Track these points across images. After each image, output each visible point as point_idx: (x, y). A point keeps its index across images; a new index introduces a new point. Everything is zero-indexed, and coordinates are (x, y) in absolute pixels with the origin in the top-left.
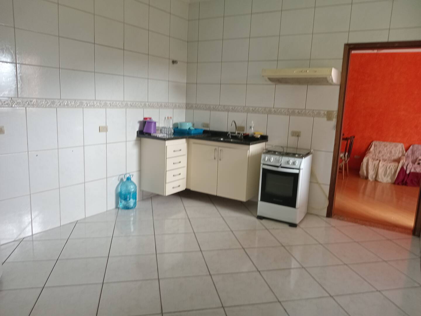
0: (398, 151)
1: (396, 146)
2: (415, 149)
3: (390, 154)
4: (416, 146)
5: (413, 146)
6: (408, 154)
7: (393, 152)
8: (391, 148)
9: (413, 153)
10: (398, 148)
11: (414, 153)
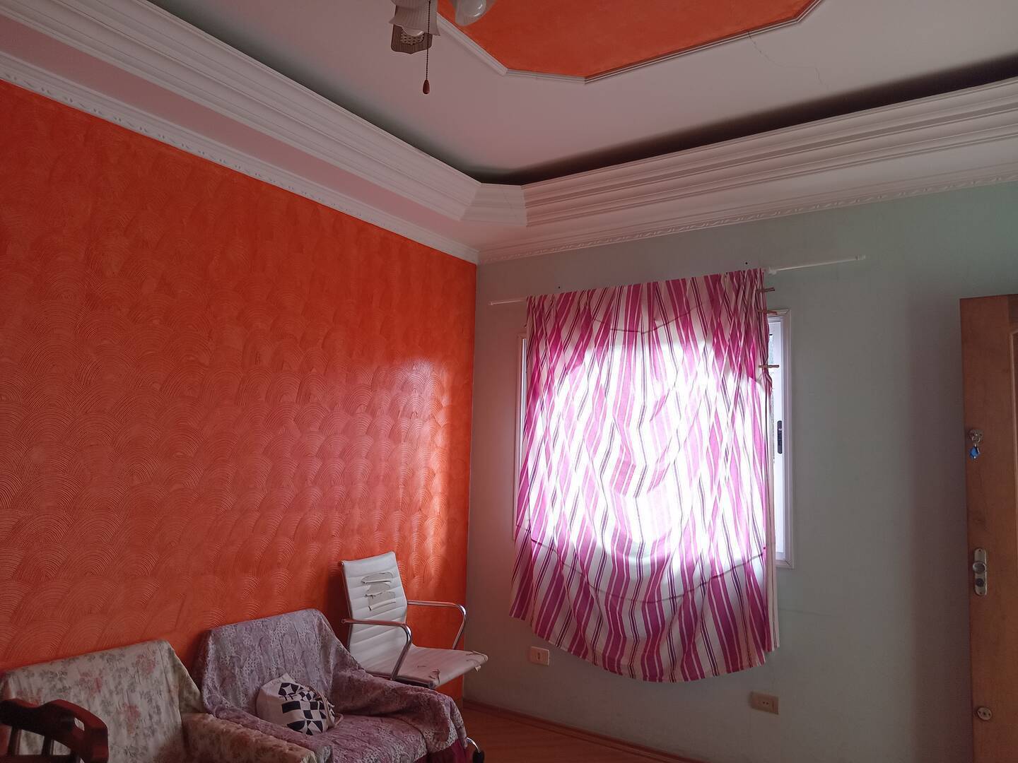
0: (165, 695)
1: (146, 667)
2: (232, 650)
3: (130, 728)
4: (228, 632)
5: (217, 641)
6: (210, 691)
7: (143, 707)
8: (125, 685)
9: (227, 679)
10: (156, 673)
11: (234, 676)
